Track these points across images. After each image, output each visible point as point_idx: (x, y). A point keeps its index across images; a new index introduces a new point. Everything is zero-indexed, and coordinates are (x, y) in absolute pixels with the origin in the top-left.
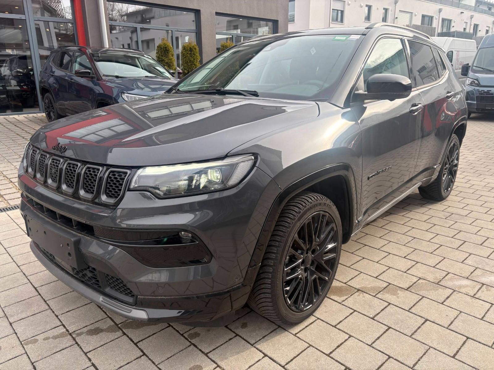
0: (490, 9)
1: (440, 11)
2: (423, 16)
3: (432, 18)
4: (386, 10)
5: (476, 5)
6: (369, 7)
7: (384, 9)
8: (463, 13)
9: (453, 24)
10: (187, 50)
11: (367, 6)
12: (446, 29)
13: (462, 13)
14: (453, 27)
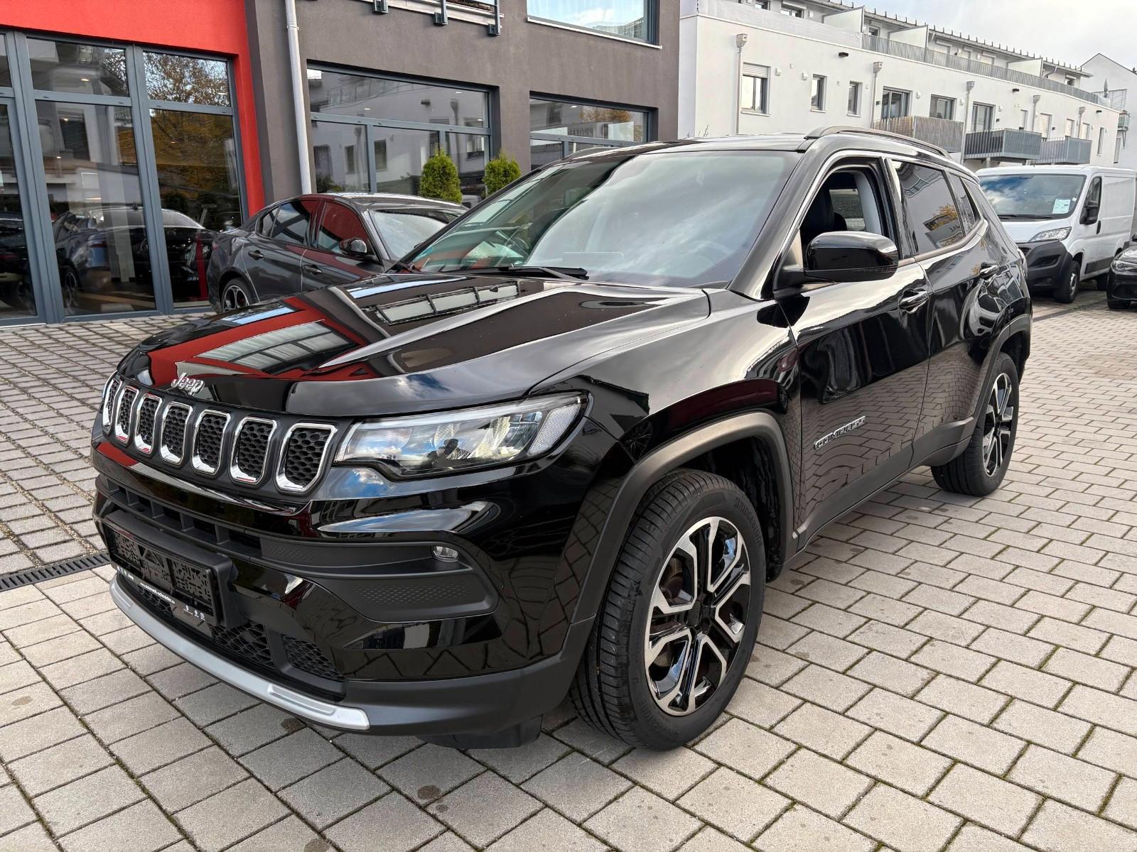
0: (1071, 82)
1: (970, 86)
2: (935, 98)
3: (952, 101)
4: (856, 86)
5: (1041, 73)
6: (821, 81)
7: (851, 83)
8: (1018, 90)
9: (996, 115)
10: (499, 174)
11: (815, 76)
12: (982, 127)
13: (1015, 90)
14: (998, 120)
